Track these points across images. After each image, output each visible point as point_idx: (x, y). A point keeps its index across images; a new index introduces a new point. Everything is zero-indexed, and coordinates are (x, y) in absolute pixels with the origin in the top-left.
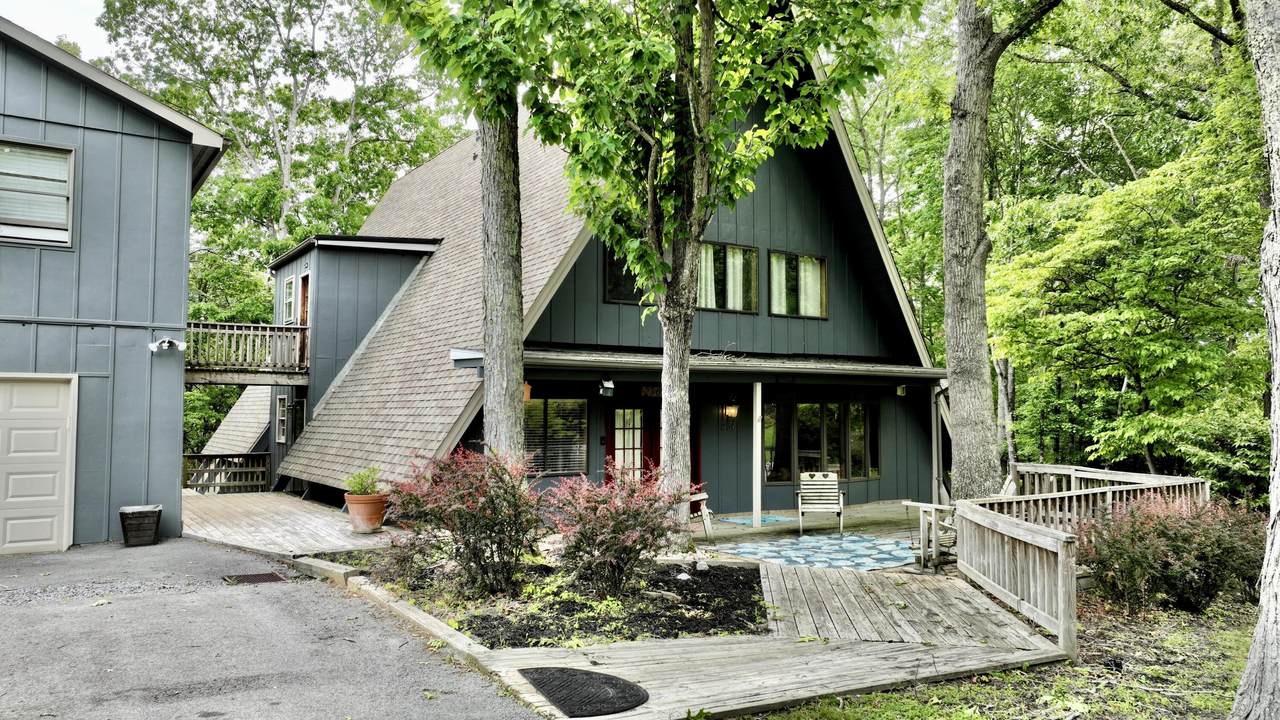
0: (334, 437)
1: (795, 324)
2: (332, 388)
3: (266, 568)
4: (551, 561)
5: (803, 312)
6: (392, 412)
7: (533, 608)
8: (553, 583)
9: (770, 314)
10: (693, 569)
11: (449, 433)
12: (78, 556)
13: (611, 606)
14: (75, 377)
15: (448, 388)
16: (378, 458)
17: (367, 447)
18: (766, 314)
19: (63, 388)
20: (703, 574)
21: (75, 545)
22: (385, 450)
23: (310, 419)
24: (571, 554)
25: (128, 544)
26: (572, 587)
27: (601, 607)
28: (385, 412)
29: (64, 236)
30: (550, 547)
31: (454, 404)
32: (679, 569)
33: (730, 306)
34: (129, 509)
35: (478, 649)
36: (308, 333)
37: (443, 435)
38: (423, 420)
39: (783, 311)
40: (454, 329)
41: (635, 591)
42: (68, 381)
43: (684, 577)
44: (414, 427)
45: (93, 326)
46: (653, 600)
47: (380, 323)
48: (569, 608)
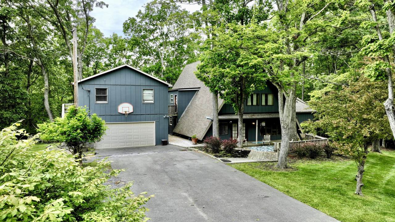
0: (184, 126)
1: (267, 107)
2: (182, 116)
3: (184, 149)
4: (222, 149)
5: (268, 104)
6: (195, 123)
7: (221, 154)
8: (223, 152)
9: (262, 105)
10: (241, 151)
11: (206, 129)
12: (157, 146)
13: (229, 154)
14: (155, 122)
15: (206, 121)
16: (194, 132)
17: (192, 129)
18: (261, 105)
19: (153, 123)
20: (243, 151)
21: (156, 145)
22: (195, 130)
23: (178, 122)
24: (225, 148)
25: (163, 145)
26: (225, 152)
27: (228, 155)
28: (194, 123)
29: (153, 102)
30: (222, 147)
31: (207, 124)
32: (239, 150)
33: (254, 104)
34: (162, 140)
35: (216, 158)
36: (177, 106)
37: (205, 129)
38: (201, 126)
39: (264, 104)
40: (205, 109)
41: (233, 153)
42: (154, 122)
43: (240, 152)
44: (200, 127)
45: (157, 114)
46: (235, 154)
47: (190, 104)
48: (225, 154)
